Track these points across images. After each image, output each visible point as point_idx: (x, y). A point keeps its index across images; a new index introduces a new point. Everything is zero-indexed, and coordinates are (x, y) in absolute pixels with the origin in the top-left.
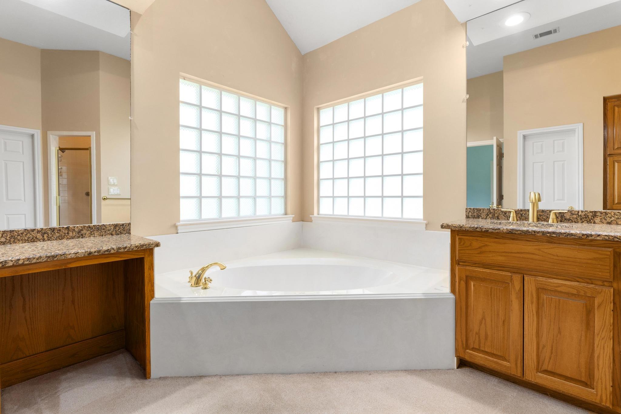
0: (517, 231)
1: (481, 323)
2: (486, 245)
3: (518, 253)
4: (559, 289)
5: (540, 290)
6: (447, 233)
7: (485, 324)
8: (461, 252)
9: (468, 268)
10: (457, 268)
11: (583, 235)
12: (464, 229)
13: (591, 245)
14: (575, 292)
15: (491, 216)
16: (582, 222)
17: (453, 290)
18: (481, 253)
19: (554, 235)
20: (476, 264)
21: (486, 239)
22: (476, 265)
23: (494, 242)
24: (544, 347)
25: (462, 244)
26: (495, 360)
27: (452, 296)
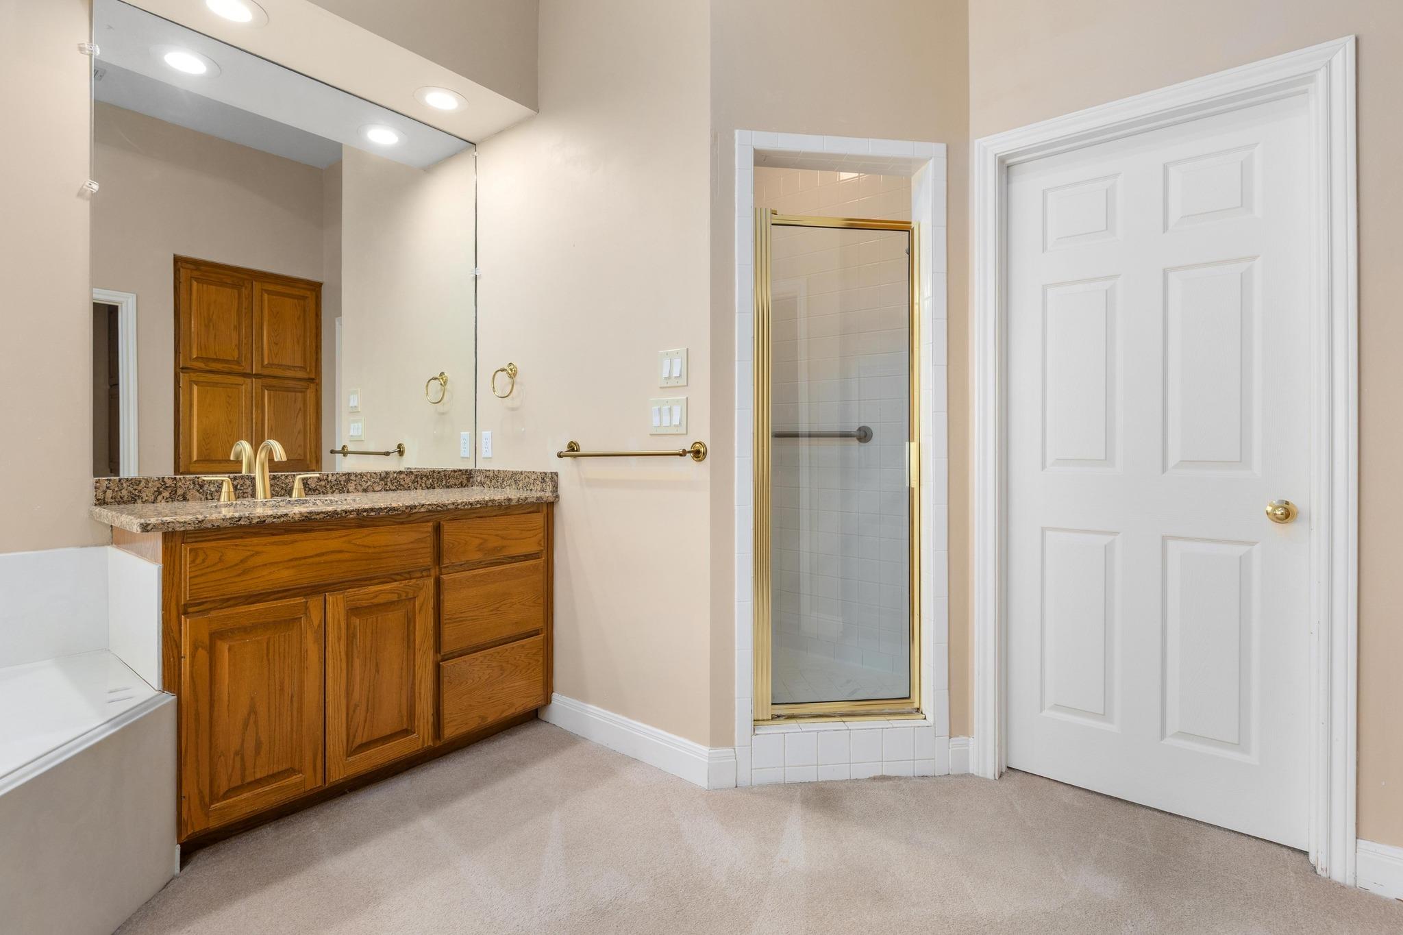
0: (319, 514)
1: (246, 725)
2: (257, 553)
3: (317, 555)
4: (376, 601)
5: (354, 611)
6: (156, 542)
7: (256, 722)
8: (197, 580)
9: (213, 614)
10: (186, 624)
11: (407, 507)
12: (209, 526)
14: (395, 597)
15: (166, 494)
17: (171, 679)
18: (244, 572)
19: (373, 514)
20: (228, 600)
21: (255, 540)
22: (231, 603)
23: (273, 544)
25: (198, 561)
26: (274, 786)
27: (170, 698)
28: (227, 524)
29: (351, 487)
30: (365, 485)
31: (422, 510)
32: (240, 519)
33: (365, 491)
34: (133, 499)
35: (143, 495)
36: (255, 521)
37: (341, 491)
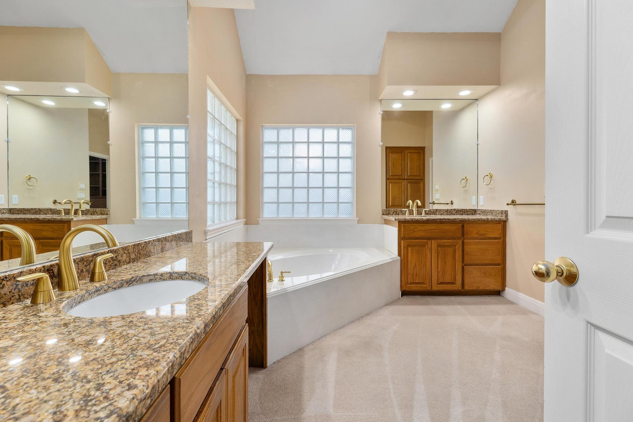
0: (430, 219)
1: (414, 268)
2: (417, 228)
3: (430, 230)
4: (445, 244)
5: (439, 246)
6: (397, 222)
7: (416, 268)
8: (405, 232)
9: (407, 241)
10: (402, 242)
11: (454, 219)
12: (407, 220)
13: (454, 223)
14: (450, 244)
15: (395, 213)
16: (432, 215)
17: (400, 254)
18: (414, 232)
19: (444, 220)
20: (410, 238)
21: (416, 224)
22: (411, 239)
23: (420, 226)
24: (439, 272)
25: (405, 228)
26: (420, 286)
27: (399, 258)
28: (410, 220)
29: (437, 213)
30: (441, 213)
31: (458, 220)
32: (413, 219)
33: (441, 215)
34: (389, 214)
35: (391, 213)
36: (416, 220)
37: (435, 214)
